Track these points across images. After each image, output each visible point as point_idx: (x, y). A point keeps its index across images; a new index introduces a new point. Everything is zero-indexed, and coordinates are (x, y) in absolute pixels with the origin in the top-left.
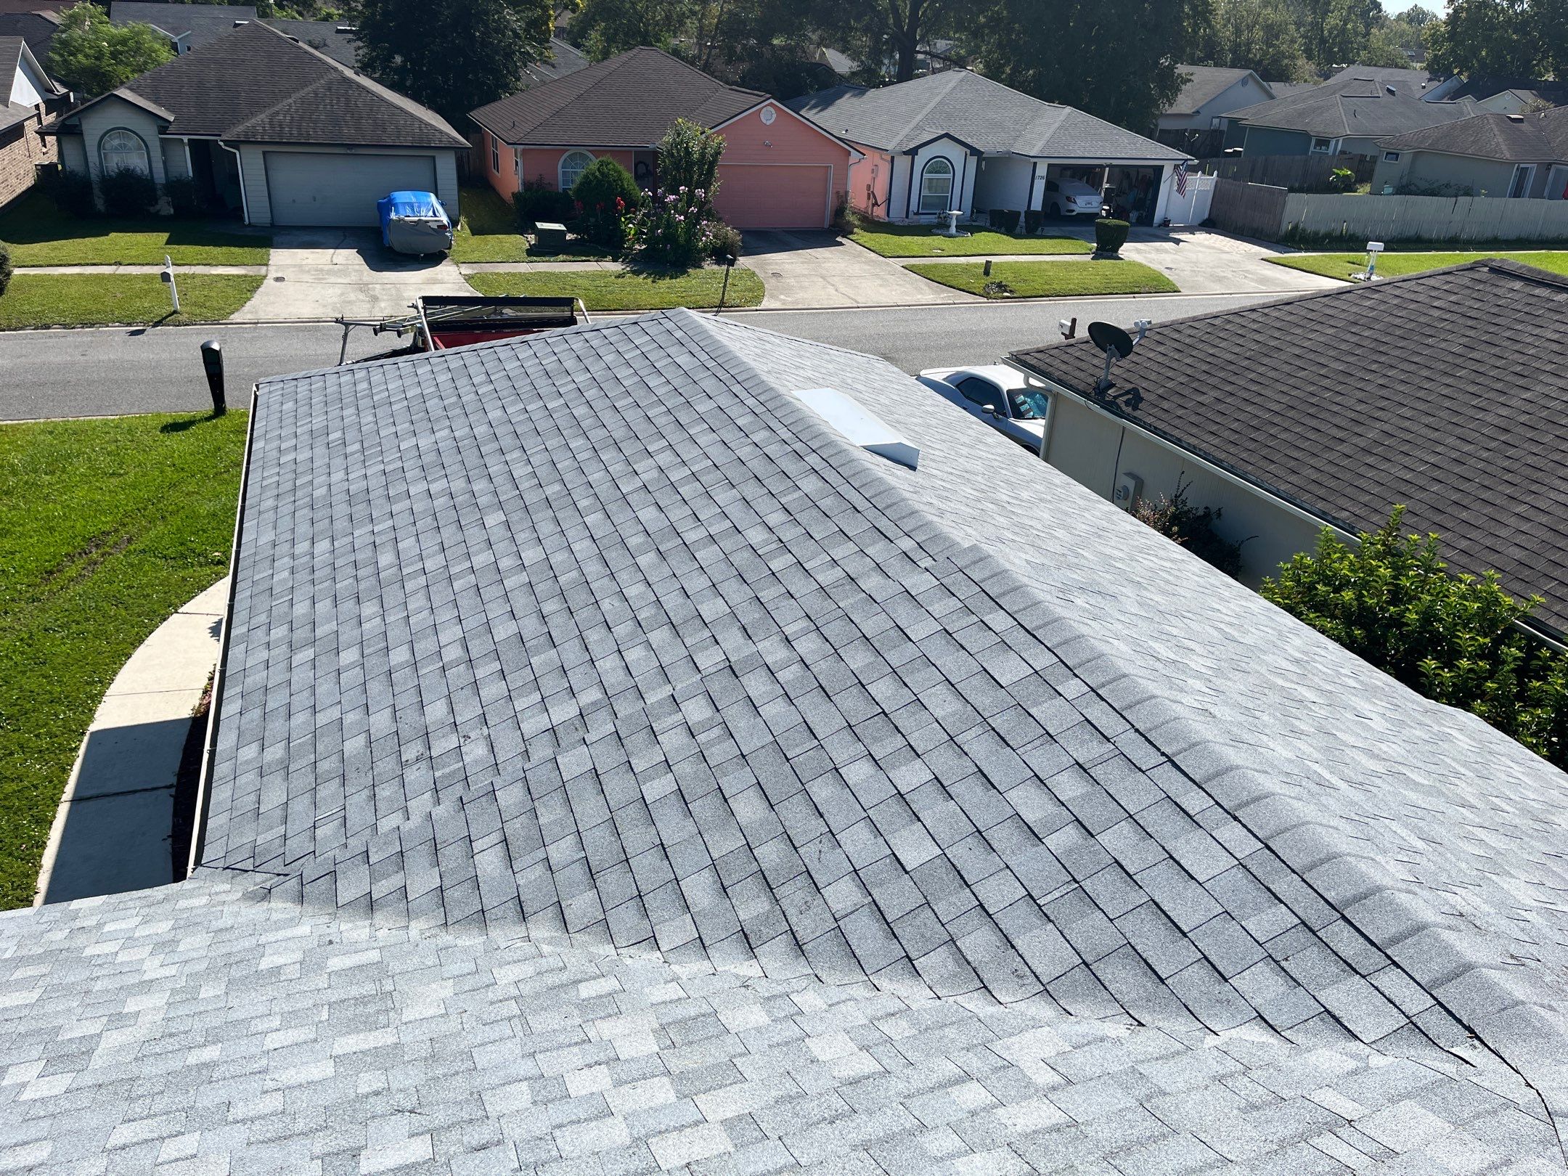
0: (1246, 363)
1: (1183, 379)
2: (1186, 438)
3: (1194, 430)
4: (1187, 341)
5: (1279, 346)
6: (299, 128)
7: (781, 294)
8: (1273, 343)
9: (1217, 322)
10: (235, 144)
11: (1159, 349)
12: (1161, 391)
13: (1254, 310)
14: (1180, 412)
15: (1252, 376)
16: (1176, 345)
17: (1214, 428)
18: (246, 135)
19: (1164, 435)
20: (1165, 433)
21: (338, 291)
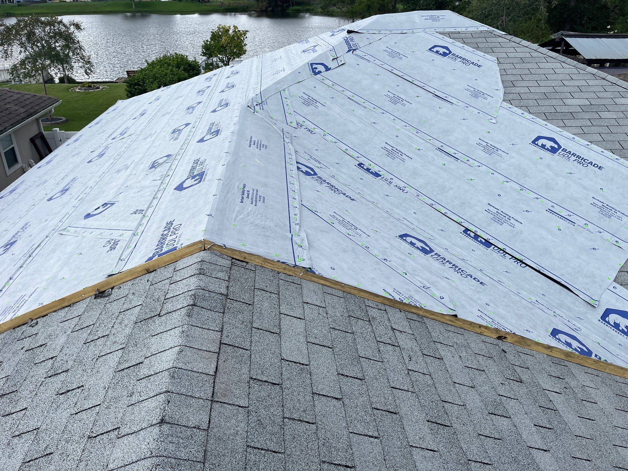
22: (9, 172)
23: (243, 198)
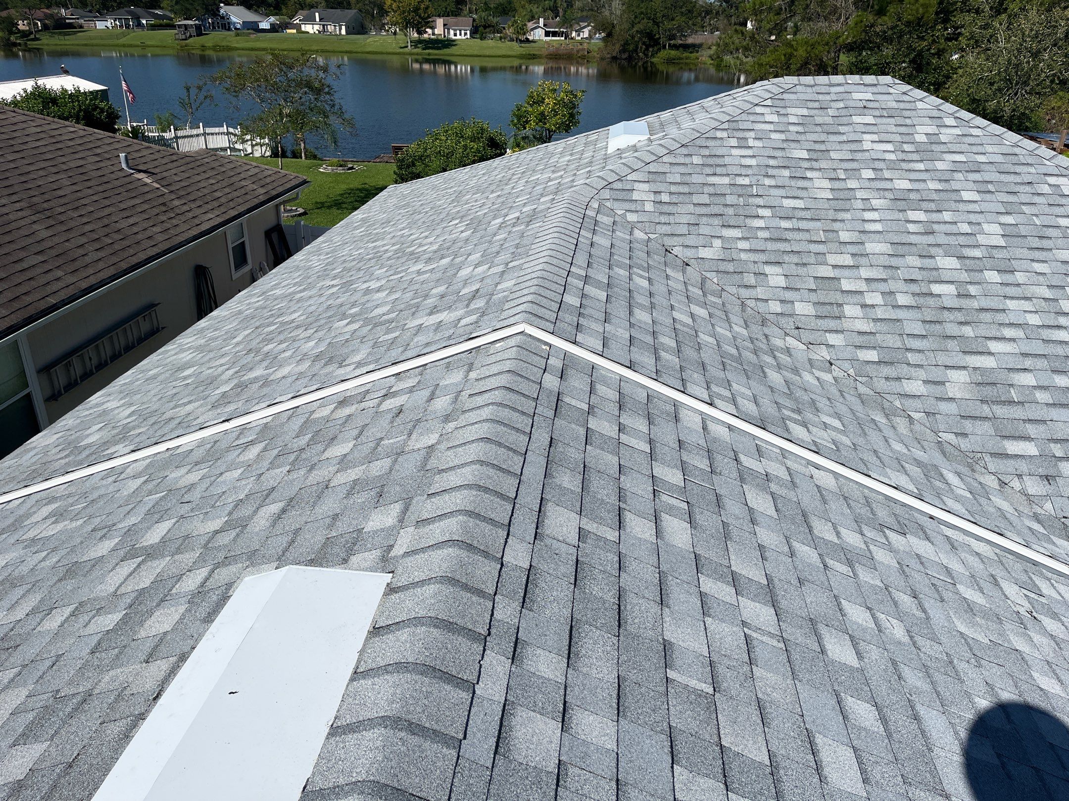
22: (236, 275)
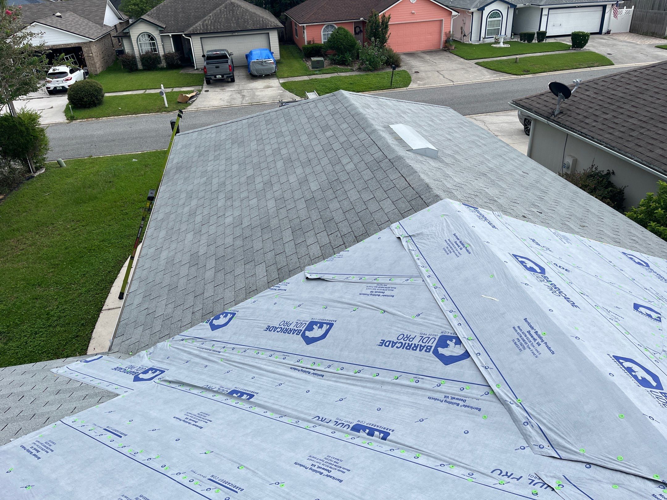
0: (630, 98)
1: (598, 107)
2: (596, 136)
3: (601, 132)
4: (601, 88)
5: (647, 88)
6: (214, 27)
7: (418, 80)
8: (645, 87)
9: (616, 78)
10: (189, 35)
11: (586, 94)
12: (585, 114)
13: (636, 71)
14: (594, 124)
15: (633, 104)
16: (595, 91)
17: (611, 131)
18: (193, 31)
19: (585, 136)
20: (586, 135)
21: (229, 94)
23: (458, 239)
